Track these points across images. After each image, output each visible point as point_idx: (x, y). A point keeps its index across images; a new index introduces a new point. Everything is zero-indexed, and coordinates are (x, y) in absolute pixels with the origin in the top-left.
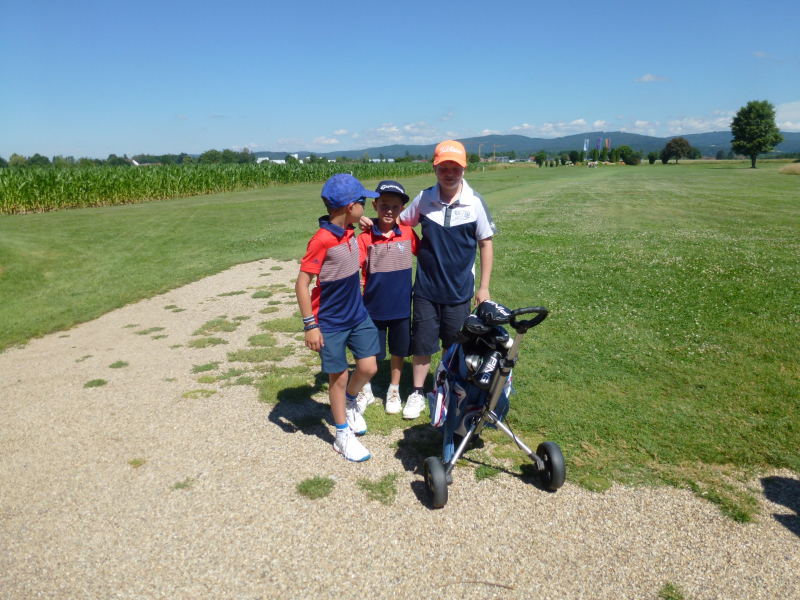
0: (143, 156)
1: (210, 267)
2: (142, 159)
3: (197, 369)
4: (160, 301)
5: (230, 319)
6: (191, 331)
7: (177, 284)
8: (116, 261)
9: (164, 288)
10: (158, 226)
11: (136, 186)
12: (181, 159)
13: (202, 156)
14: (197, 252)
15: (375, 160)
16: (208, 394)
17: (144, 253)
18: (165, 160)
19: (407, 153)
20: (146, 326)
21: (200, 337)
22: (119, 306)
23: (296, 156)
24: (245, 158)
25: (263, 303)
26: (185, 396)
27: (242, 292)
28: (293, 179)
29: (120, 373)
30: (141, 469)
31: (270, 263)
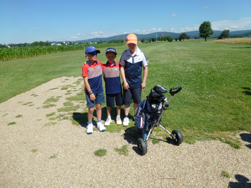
0: (11, 44)
1: (44, 80)
2: (11, 45)
3: (48, 116)
4: (29, 93)
5: (55, 97)
6: (42, 103)
7: (34, 87)
8: (10, 80)
9: (29, 88)
10: (22, 67)
11: (11, 55)
12: (25, 45)
13: (33, 44)
14: (38, 76)
15: (90, 43)
16: (54, 124)
17: (19, 77)
18: (19, 45)
19: (101, 41)
20: (26, 102)
21: (46, 104)
22: (14, 96)
23: (64, 43)
24: (48, 44)
25: (65, 91)
26: (46, 125)
27: (57, 88)
28: (65, 50)
29: (20, 119)
30: (36, 153)
31: (64, 78)
